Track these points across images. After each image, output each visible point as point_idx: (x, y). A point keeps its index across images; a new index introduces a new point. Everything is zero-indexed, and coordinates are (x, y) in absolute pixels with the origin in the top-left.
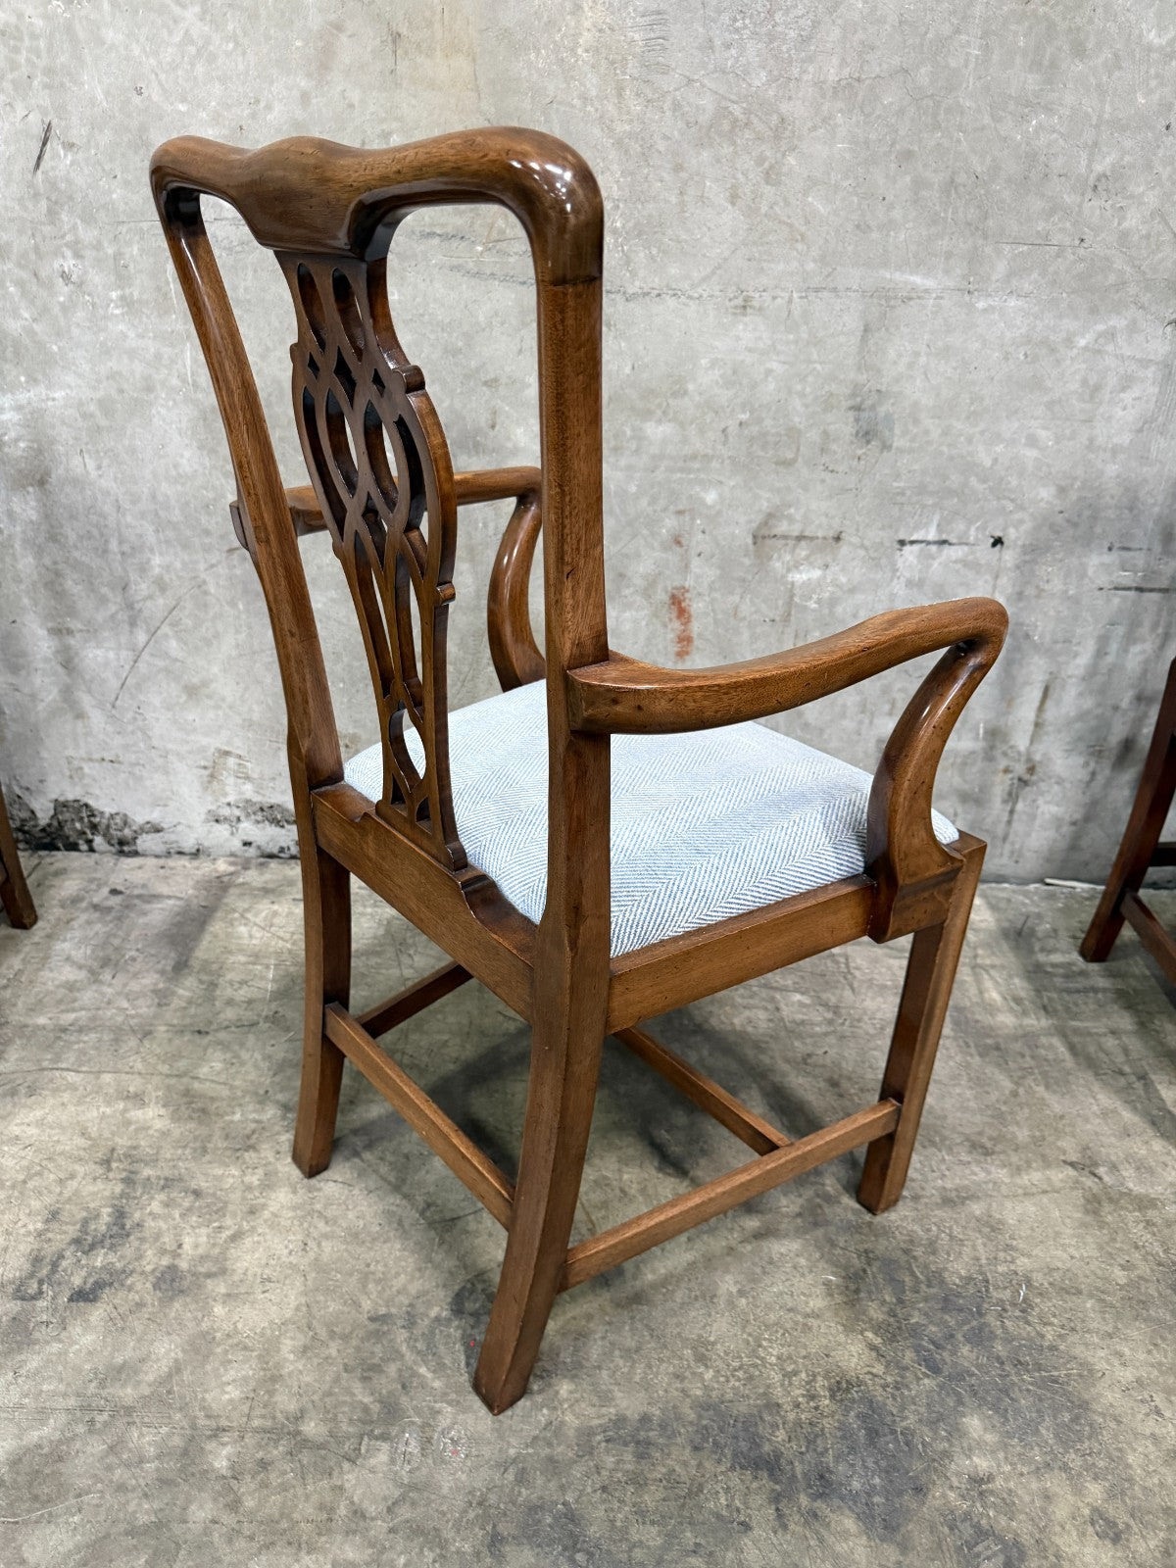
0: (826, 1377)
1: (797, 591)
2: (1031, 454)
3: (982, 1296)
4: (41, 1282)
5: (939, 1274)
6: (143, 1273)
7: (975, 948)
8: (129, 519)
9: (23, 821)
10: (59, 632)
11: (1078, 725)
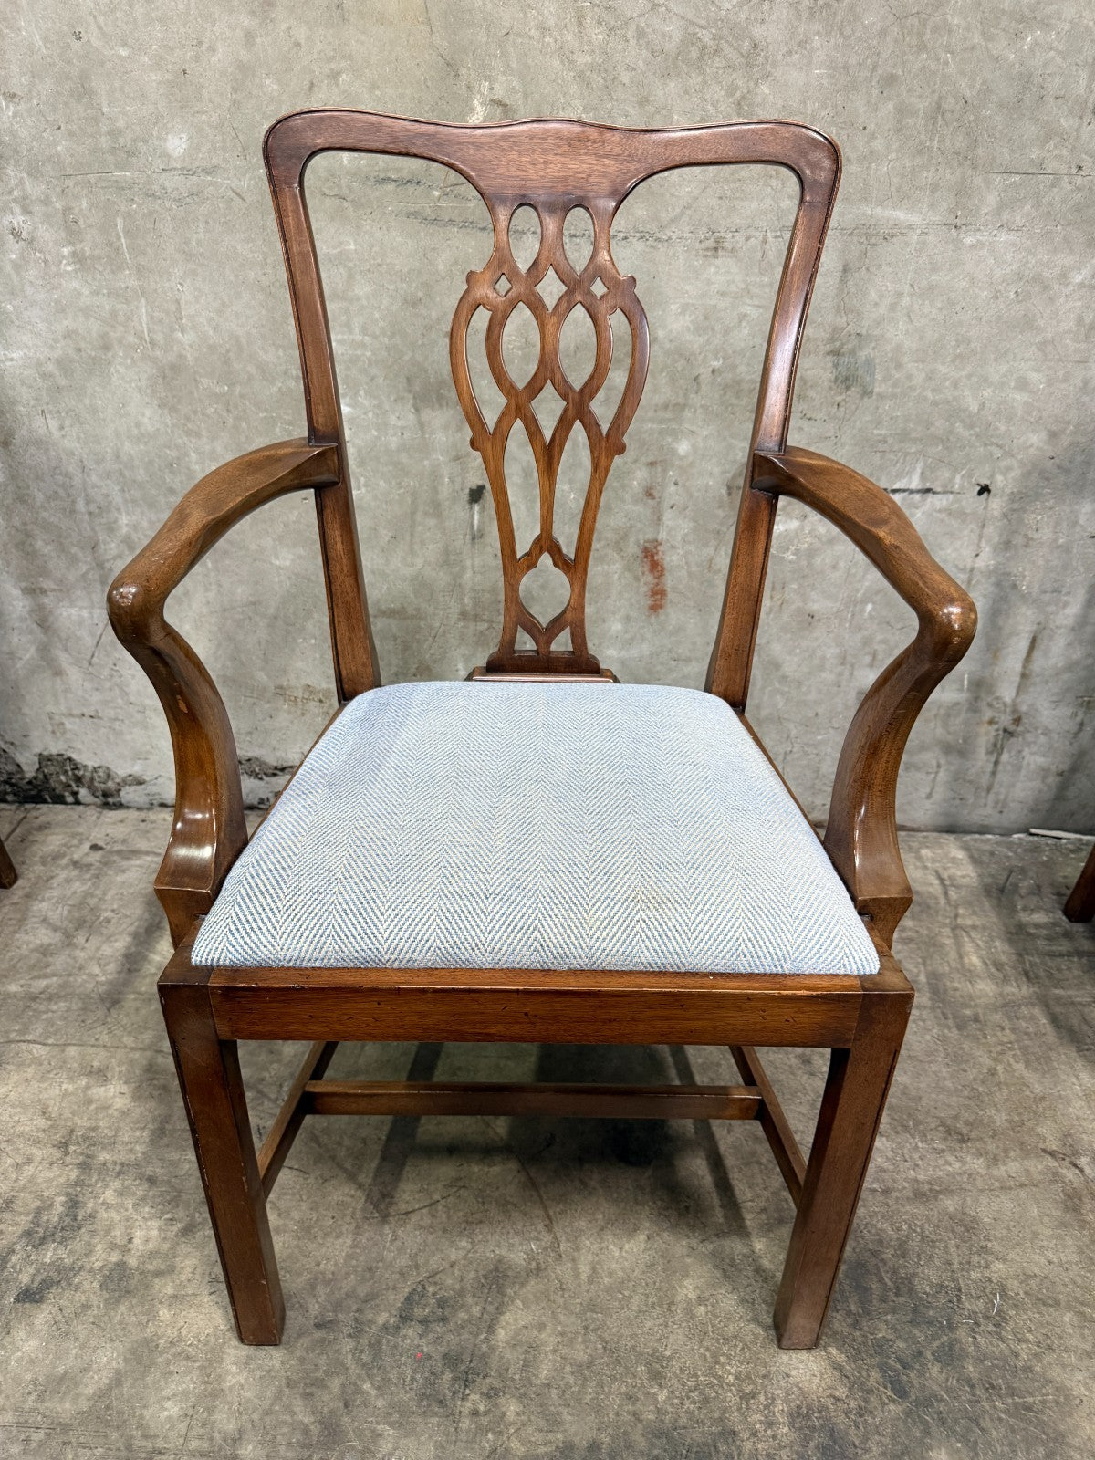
0: (786, 1400)
1: (773, 543)
2: (1020, 398)
3: (954, 1306)
5: (908, 1280)
6: (91, 1270)
7: (956, 907)
8: (94, 478)
9: (10, 774)
10: (32, 591)
11: (1066, 676)
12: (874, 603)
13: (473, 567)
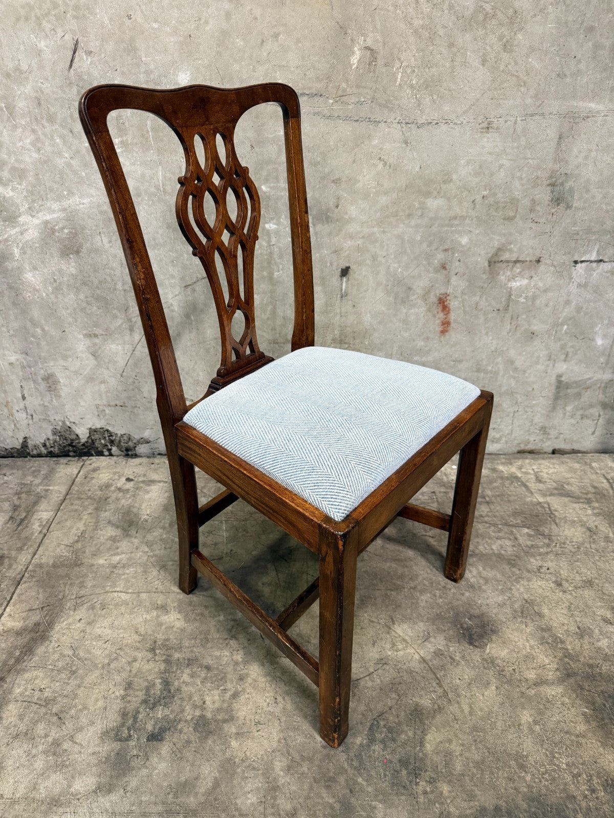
0: (599, 777)
1: (513, 293)
4: (129, 729)
6: (186, 721)
9: (72, 440)
10: (90, 336)
12: (568, 325)
13: (341, 313)
